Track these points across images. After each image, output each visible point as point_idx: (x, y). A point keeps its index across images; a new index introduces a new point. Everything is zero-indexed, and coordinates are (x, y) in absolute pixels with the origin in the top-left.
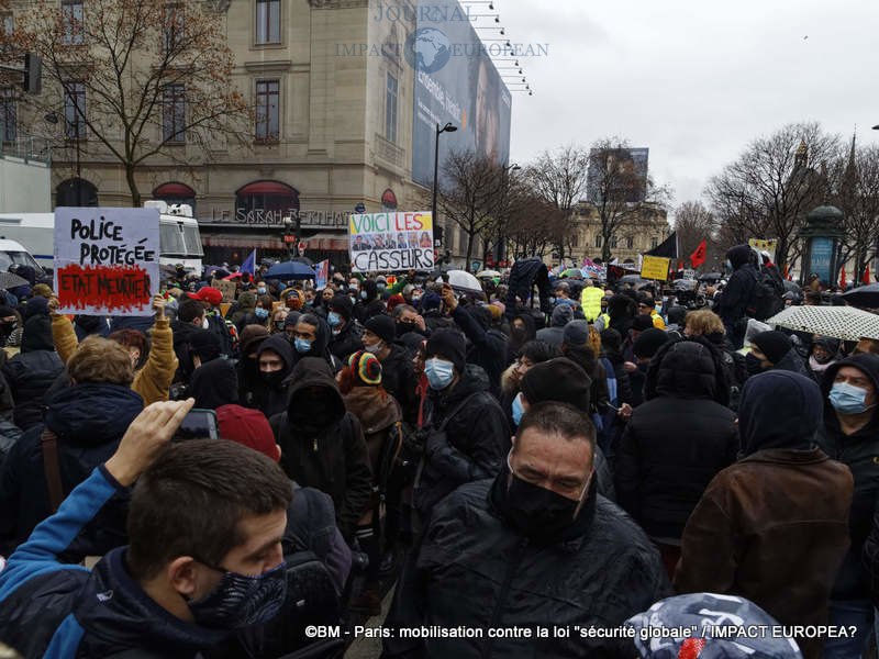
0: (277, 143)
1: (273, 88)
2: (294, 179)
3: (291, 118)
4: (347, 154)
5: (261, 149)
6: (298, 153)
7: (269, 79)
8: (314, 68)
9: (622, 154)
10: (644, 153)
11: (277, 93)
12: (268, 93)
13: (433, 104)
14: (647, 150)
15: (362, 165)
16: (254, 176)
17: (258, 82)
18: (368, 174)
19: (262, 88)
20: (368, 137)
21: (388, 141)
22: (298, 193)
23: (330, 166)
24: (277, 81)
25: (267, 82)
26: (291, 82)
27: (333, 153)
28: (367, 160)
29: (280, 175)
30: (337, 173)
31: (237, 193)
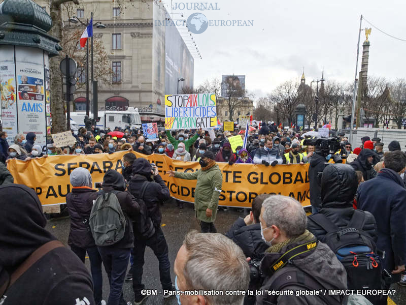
0: (121, 83)
1: (119, 64)
2: (127, 96)
3: (125, 75)
4: (146, 88)
5: (115, 85)
6: (129, 87)
7: (118, 61)
8: (133, 58)
9: (235, 78)
10: (243, 77)
11: (120, 66)
12: (117, 66)
13: (170, 67)
14: (244, 76)
15: (151, 91)
16: (113, 95)
17: (113, 62)
18: (153, 94)
19: (115, 64)
20: (153, 82)
21: (158, 82)
22: (128, 101)
23: (140, 92)
24: (120, 62)
25: (117, 62)
26: (125, 63)
27: (141, 87)
28: (153, 90)
29: (122, 95)
30: (142, 94)
31: (106, 101)
